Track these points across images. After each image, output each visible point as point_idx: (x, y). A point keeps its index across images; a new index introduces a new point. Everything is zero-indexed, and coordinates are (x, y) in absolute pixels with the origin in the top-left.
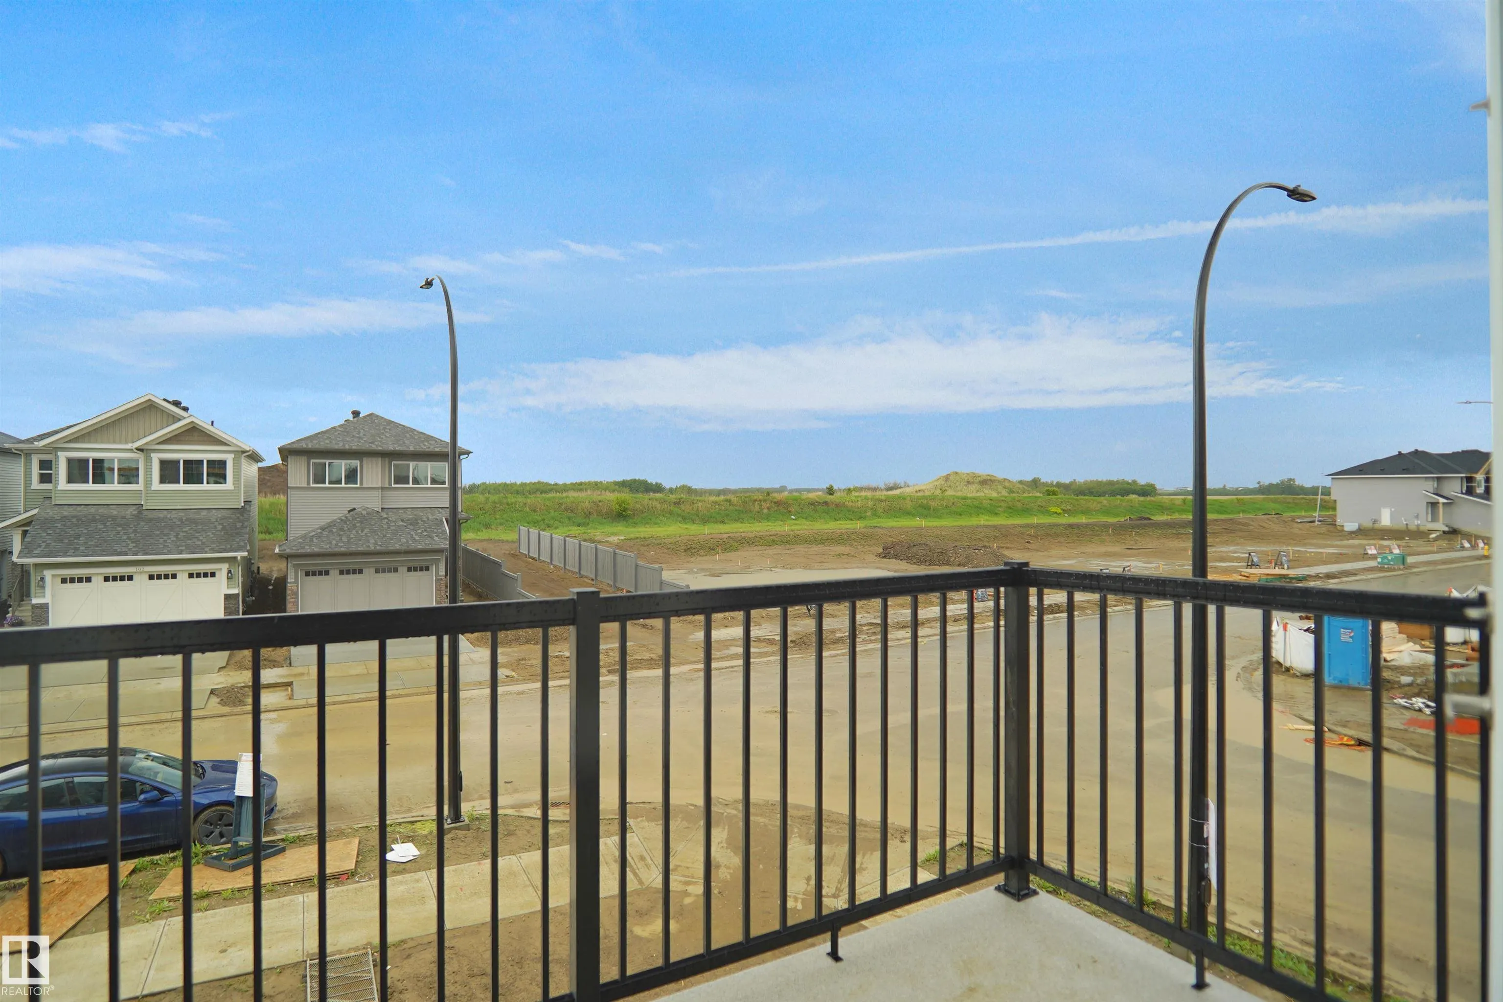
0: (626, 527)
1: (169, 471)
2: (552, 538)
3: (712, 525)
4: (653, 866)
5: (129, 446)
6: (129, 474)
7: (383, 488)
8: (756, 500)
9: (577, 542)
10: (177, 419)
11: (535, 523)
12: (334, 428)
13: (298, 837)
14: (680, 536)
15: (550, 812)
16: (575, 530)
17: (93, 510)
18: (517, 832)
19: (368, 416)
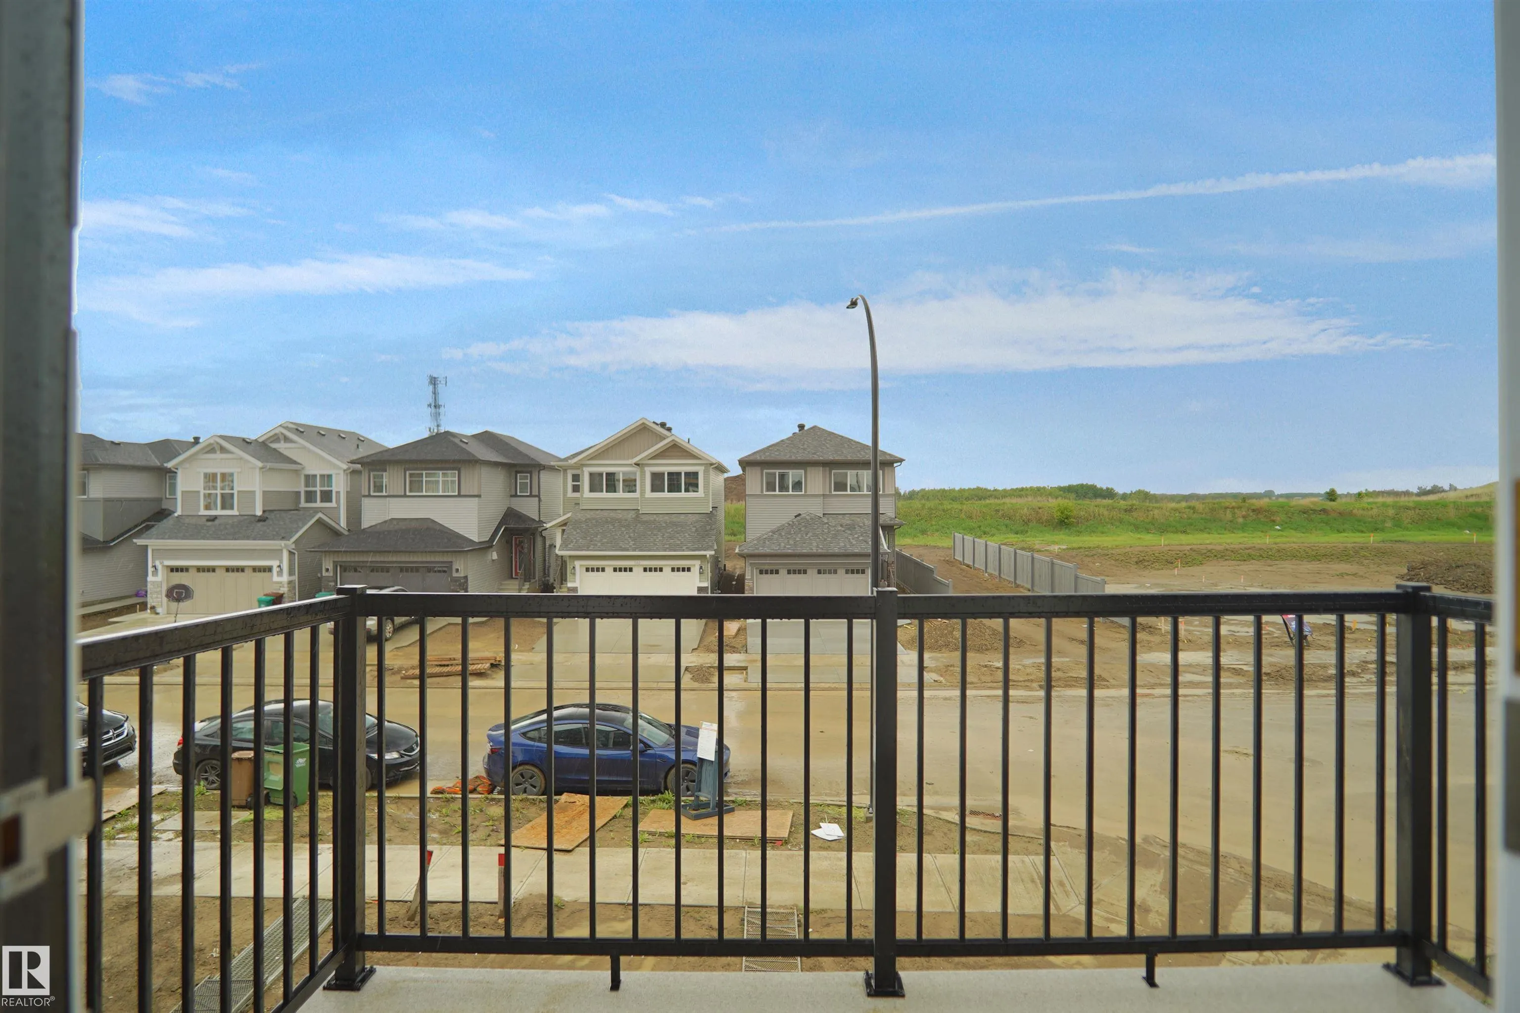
0: (1069, 536)
1: (657, 481)
2: (986, 545)
3: (1172, 536)
4: (1072, 894)
5: (629, 462)
6: (630, 485)
7: (824, 495)
8: (1226, 508)
9: (1012, 550)
10: (663, 438)
11: (971, 530)
12: (782, 441)
13: (746, 801)
14: (1131, 547)
15: (968, 820)
16: (1012, 538)
17: (606, 514)
18: (934, 833)
19: (811, 428)
